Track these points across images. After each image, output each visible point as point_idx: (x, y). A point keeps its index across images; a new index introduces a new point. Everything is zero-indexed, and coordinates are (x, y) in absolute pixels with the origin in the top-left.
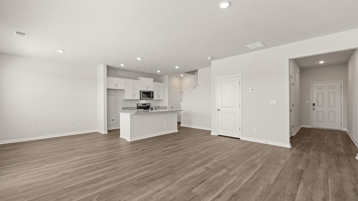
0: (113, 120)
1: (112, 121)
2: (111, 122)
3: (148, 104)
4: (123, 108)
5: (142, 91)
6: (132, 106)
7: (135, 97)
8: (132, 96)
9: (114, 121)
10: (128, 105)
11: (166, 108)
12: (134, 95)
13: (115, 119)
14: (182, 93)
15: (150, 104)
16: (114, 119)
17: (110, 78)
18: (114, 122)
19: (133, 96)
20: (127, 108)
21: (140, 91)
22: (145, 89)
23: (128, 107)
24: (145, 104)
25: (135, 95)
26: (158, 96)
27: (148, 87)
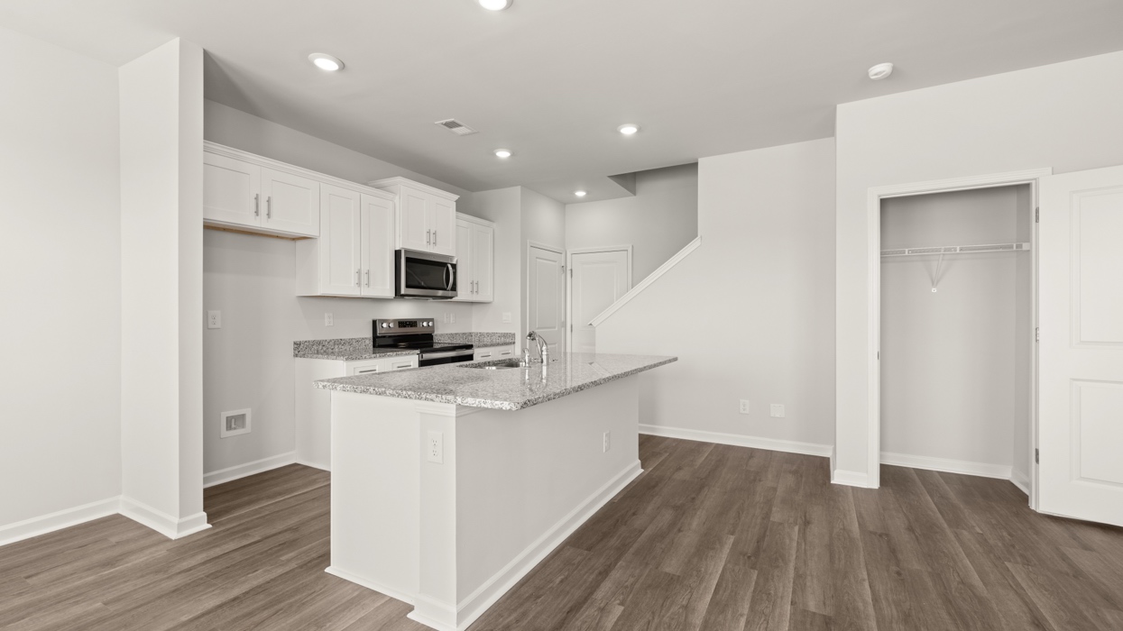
0: (235, 422)
1: (229, 427)
2: (225, 433)
3: (428, 320)
4: (297, 345)
5: (406, 251)
6: (346, 336)
7: (368, 285)
8: (354, 280)
9: (243, 426)
10: (329, 327)
11: (507, 340)
12: (364, 270)
13: (248, 412)
14: (569, 272)
15: (432, 320)
16: (243, 416)
17: (225, 156)
18: (239, 431)
19: (359, 278)
20: (319, 343)
21: (398, 253)
22: (421, 246)
23: (328, 338)
24: (412, 323)
25: (368, 273)
26: (475, 286)
27: (432, 236)
